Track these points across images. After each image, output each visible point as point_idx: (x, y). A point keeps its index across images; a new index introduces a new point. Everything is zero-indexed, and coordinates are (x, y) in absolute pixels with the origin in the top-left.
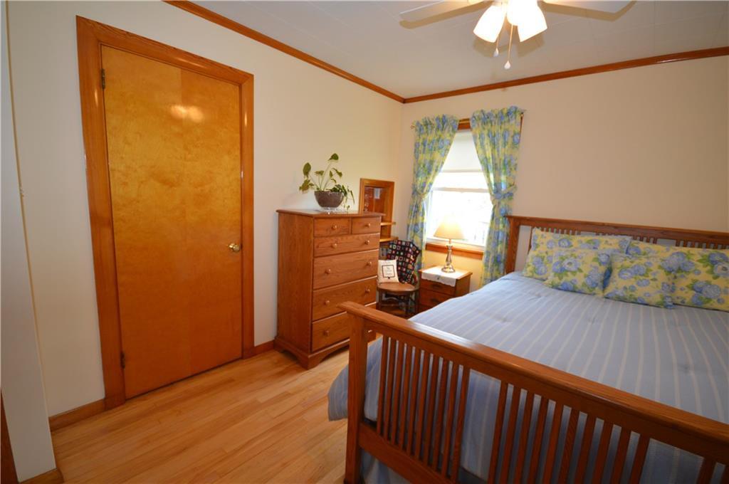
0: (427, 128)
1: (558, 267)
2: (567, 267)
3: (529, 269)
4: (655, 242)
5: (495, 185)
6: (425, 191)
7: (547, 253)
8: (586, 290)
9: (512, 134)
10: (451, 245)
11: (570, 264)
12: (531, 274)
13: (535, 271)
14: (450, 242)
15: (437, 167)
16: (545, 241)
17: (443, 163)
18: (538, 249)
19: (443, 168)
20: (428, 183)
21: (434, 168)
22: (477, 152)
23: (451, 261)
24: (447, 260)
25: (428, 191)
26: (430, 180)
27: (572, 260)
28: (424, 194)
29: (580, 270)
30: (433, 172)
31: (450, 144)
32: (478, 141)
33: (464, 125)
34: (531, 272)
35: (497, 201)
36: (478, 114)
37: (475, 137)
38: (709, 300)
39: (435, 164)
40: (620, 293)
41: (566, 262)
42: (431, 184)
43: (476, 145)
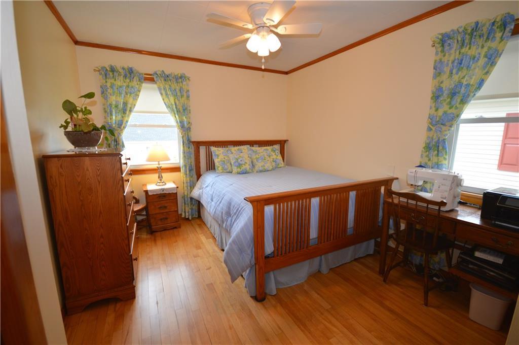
0: (113, 74)
1: (237, 164)
2: (241, 162)
3: (220, 168)
4: (253, 146)
5: (180, 122)
6: (122, 127)
7: (224, 158)
8: (250, 171)
9: (186, 91)
10: (160, 166)
11: (241, 161)
12: (221, 171)
13: (223, 169)
14: (159, 164)
15: (131, 108)
16: (221, 152)
17: (135, 105)
18: (219, 157)
19: (135, 109)
20: (124, 122)
21: (128, 109)
22: (163, 100)
23: (162, 177)
24: (159, 177)
25: (124, 127)
26: (126, 119)
27: (241, 159)
28: (122, 130)
29: (246, 163)
30: (127, 112)
31: (139, 91)
32: (163, 92)
33: (150, 79)
34: (222, 170)
35: (184, 132)
36: (160, 73)
37: (160, 89)
38: (279, 164)
39: (129, 106)
40: (261, 169)
41: (239, 160)
42: (127, 122)
43: (161, 94)
